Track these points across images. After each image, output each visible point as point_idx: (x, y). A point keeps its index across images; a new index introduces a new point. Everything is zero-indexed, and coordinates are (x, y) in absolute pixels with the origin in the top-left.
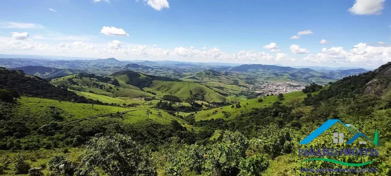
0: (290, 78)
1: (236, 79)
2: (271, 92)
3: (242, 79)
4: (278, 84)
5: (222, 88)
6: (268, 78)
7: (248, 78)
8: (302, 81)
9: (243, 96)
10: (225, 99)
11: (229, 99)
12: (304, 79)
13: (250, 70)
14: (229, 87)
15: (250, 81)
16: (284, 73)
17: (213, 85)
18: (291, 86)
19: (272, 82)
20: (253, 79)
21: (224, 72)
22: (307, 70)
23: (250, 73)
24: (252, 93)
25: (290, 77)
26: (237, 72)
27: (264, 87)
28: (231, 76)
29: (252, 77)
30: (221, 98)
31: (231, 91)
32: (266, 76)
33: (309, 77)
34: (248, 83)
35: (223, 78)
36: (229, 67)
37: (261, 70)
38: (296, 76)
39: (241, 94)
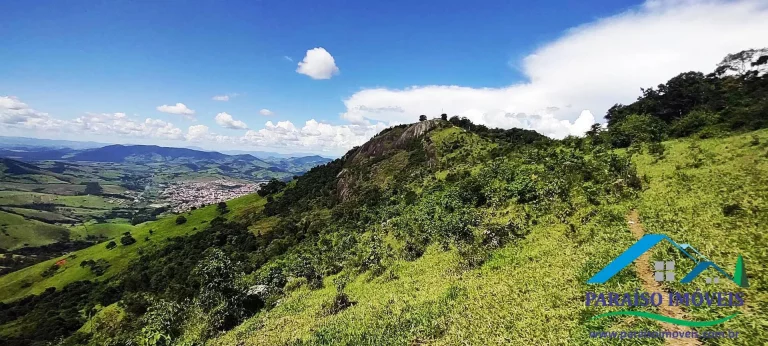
0: (219, 173)
1: (95, 180)
2: (187, 202)
3: (110, 180)
4: (198, 185)
5: (49, 207)
6: (176, 175)
7: (126, 178)
8: (242, 178)
9: (118, 219)
10: (66, 234)
11: (78, 231)
12: (246, 173)
13: (130, 158)
14: (71, 201)
15: (132, 182)
16: (207, 163)
17: (12, 202)
18: (223, 187)
19: (187, 182)
20: (141, 177)
21: (50, 163)
22: (247, 158)
23: (130, 164)
24: (143, 210)
25: (219, 170)
26: (95, 164)
27: (171, 194)
28: (77, 174)
29: (137, 174)
30: (51, 234)
31: (79, 212)
32: (172, 171)
33: (252, 171)
34: (130, 189)
35: (51, 179)
36: (66, 151)
37: (159, 158)
38: (231, 169)
39: (114, 214)
